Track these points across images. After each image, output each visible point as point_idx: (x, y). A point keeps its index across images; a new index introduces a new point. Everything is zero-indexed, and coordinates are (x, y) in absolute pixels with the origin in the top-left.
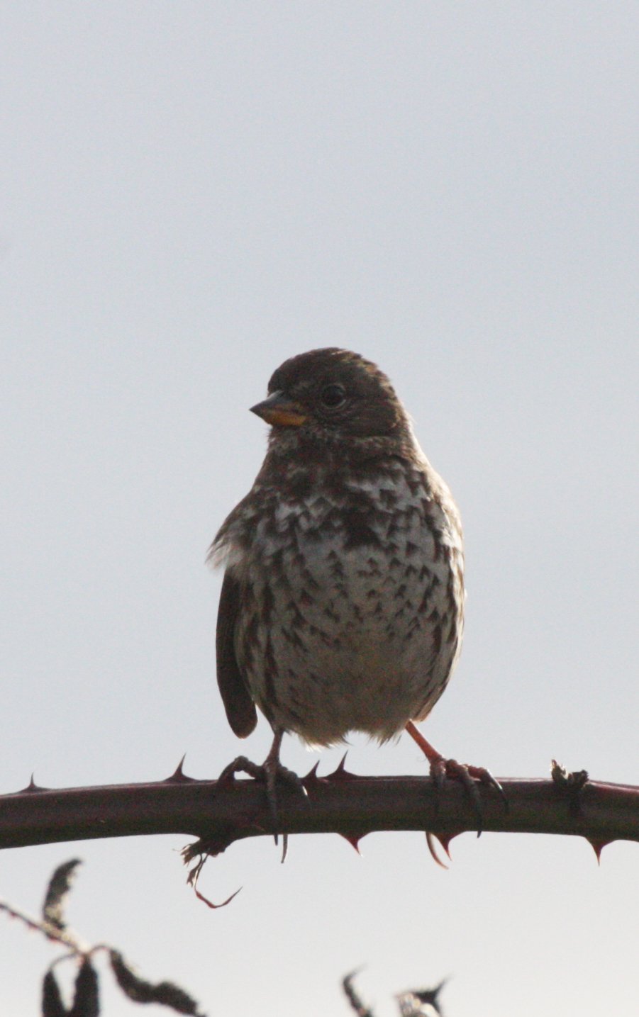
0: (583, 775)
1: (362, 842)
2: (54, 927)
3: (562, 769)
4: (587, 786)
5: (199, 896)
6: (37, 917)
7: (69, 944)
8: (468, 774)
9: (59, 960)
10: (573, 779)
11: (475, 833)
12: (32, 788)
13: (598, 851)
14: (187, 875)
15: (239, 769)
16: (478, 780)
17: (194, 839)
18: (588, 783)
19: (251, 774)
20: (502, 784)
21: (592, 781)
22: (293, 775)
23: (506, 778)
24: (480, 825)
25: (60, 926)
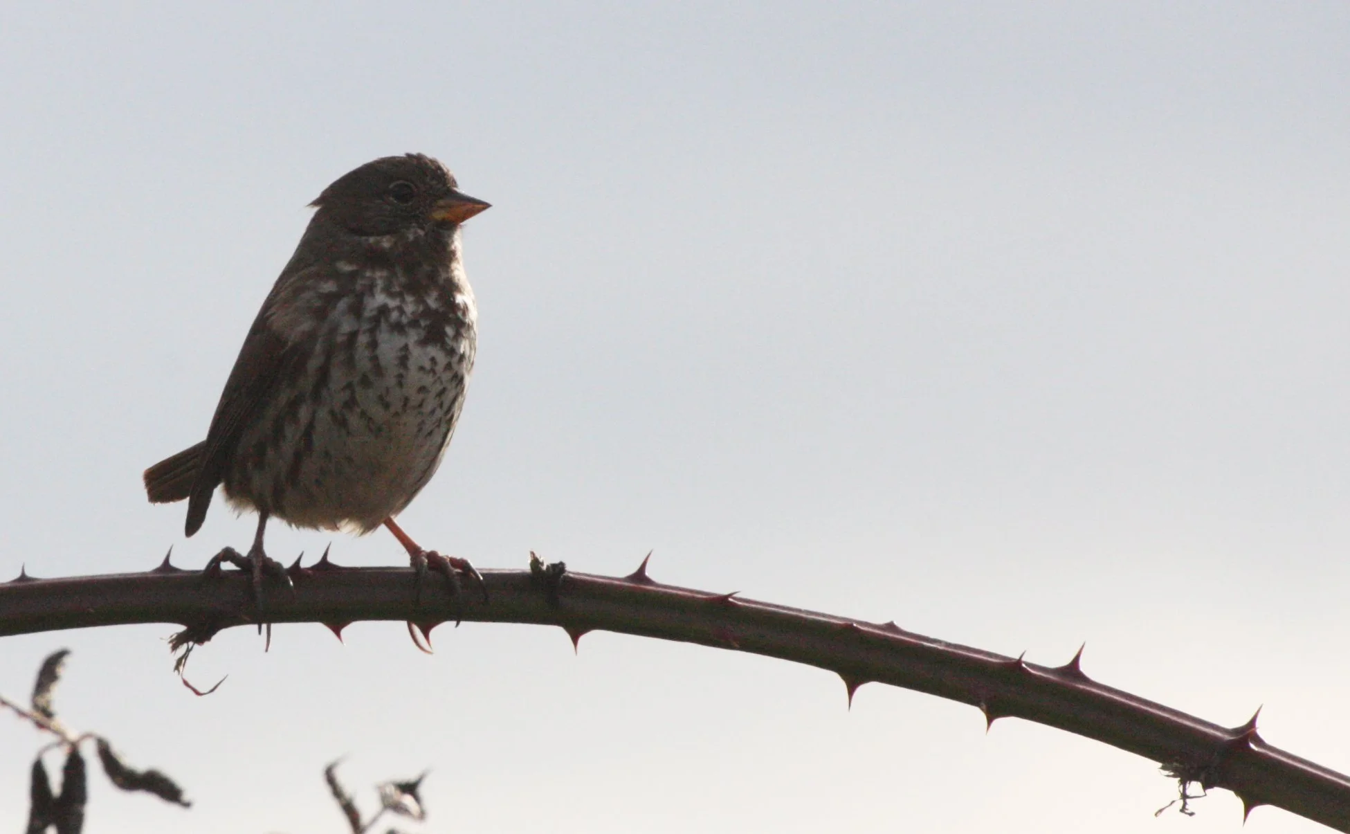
0: (560, 566)
1: (345, 631)
2: (43, 716)
3: (541, 560)
4: (564, 576)
5: (186, 683)
6: (26, 706)
7: (57, 732)
8: (449, 564)
9: (47, 748)
10: (551, 570)
11: (454, 623)
12: (23, 578)
13: (575, 640)
14: (174, 663)
15: (225, 559)
16: (459, 571)
17: (181, 628)
18: (565, 574)
19: (237, 565)
20: (483, 575)
21: (570, 572)
22: (278, 565)
23: (486, 570)
24: (459, 615)
25: (47, 713)
